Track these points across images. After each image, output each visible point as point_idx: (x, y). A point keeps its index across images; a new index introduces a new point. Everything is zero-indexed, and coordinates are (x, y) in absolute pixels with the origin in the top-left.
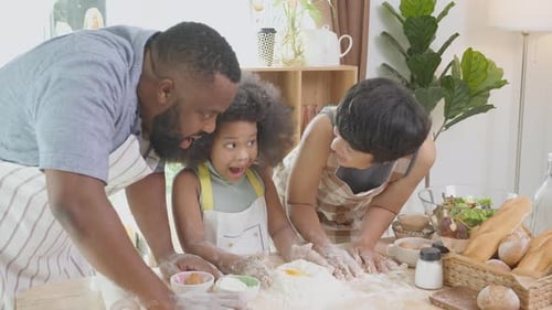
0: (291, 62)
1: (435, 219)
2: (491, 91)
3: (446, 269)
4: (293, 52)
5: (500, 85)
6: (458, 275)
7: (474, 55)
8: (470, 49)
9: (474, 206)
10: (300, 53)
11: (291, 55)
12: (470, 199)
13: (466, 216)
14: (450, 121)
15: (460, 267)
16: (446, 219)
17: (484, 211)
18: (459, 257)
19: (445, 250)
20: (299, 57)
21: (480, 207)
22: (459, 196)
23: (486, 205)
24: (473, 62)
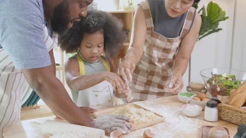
0: (128, 8)
1: (208, 85)
2: (220, 22)
3: (219, 111)
4: (128, 4)
5: (224, 19)
6: (226, 115)
7: (213, 5)
8: (211, 2)
9: (227, 78)
10: (132, 4)
11: (127, 5)
12: (225, 75)
13: (225, 83)
14: (201, 36)
15: (227, 111)
16: (214, 85)
17: (234, 81)
18: (227, 105)
19: (219, 102)
20: (131, 6)
21: (231, 79)
22: (219, 74)
23: (233, 78)
24: (213, 8)
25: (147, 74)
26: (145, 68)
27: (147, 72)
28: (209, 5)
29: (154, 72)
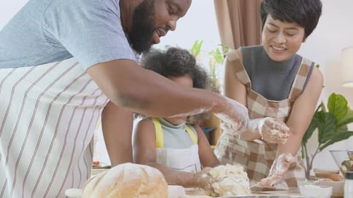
2: (348, 125)
7: (337, 98)
8: (334, 94)
14: (322, 145)
24: (337, 102)
25: (246, 159)
26: (243, 150)
27: (246, 155)
28: (329, 99)
29: (257, 155)
